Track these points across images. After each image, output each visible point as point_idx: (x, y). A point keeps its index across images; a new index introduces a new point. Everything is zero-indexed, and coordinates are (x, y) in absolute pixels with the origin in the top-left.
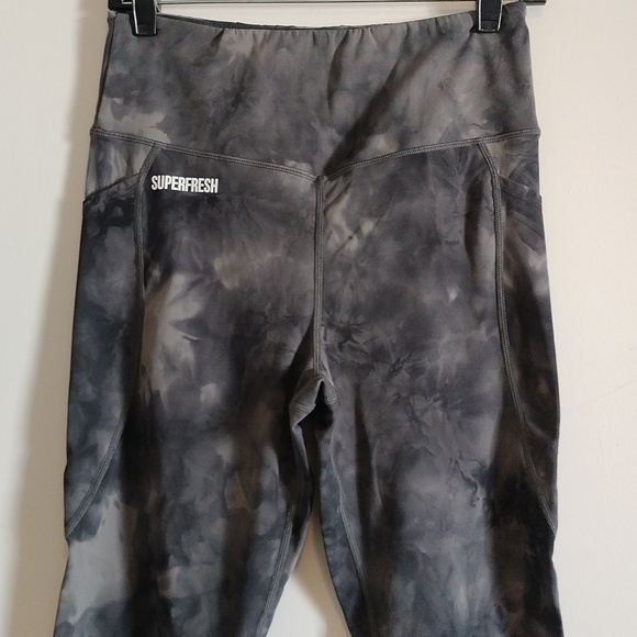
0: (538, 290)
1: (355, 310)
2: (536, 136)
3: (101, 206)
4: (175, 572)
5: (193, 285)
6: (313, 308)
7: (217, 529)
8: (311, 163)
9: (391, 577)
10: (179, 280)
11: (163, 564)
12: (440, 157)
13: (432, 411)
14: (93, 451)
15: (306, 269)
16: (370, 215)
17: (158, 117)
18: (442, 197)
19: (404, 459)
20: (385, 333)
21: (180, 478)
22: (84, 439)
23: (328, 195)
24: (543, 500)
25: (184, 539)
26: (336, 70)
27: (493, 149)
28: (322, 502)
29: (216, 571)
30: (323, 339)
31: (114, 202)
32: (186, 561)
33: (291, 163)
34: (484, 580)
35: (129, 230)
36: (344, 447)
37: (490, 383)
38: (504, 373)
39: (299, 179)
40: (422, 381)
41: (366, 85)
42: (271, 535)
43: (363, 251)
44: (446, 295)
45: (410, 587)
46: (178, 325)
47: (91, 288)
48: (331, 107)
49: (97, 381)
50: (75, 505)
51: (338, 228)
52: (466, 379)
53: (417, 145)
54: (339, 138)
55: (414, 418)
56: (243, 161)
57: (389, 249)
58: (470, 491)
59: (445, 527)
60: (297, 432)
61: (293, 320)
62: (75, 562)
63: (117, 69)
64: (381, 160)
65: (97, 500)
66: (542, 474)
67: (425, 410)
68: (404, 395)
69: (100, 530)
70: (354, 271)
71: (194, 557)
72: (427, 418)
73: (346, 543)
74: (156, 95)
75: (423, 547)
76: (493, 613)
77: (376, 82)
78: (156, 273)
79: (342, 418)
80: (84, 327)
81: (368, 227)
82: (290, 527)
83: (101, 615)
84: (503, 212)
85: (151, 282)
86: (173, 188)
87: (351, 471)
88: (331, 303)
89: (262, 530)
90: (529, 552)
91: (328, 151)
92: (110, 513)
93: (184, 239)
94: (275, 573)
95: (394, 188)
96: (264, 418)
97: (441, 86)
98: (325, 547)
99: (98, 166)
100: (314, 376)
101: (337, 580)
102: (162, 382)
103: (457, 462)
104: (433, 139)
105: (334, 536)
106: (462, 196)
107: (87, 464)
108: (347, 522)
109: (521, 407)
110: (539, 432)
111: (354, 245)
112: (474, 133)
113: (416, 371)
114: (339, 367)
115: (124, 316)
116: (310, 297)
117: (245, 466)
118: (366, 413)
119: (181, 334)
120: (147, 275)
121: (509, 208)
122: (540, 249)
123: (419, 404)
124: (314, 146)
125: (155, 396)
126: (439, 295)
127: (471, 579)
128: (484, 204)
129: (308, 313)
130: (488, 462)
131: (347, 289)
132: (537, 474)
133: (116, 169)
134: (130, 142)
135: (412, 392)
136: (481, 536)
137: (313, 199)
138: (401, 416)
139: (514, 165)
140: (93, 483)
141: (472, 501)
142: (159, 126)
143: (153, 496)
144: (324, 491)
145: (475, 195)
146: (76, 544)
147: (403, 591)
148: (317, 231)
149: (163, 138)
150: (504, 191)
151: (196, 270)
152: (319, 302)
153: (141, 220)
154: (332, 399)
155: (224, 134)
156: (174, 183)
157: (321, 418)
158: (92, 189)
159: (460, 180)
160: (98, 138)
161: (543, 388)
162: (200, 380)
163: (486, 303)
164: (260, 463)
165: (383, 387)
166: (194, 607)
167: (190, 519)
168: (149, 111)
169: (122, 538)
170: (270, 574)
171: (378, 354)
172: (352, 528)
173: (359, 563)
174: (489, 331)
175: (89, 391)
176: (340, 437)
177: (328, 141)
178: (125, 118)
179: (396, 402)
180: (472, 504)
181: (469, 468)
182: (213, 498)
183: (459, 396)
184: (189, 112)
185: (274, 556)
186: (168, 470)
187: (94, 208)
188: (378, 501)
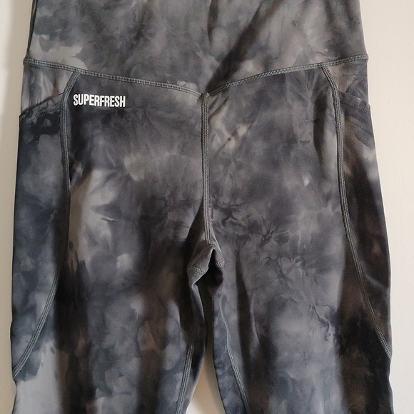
0: (371, 176)
1: (234, 194)
2: (366, 60)
3: (34, 118)
4: (100, 401)
5: (108, 178)
6: (202, 193)
7: (132, 366)
8: (197, 83)
9: (268, 398)
10: (98, 175)
11: (91, 396)
12: (295, 77)
13: (294, 270)
14: (32, 310)
15: (196, 164)
16: (244, 122)
17: (77, 49)
18: (297, 106)
19: (275, 307)
20: (258, 211)
21: (103, 327)
22: (26, 301)
23: (211, 107)
24: (381, 334)
25: (107, 375)
26: (214, 12)
27: (333, 71)
28: (215, 342)
29: (133, 399)
30: (211, 217)
31: (44, 115)
32: (109, 393)
33: (182, 83)
34: (336, 397)
35: (56, 137)
36: (228, 299)
37: (336, 248)
38: (346, 239)
39: (188, 95)
40: (287, 247)
41: (236, 23)
43: (239, 149)
44: (302, 183)
45: (283, 405)
46: (98, 209)
47: (28, 183)
48: (211, 39)
49: (35, 255)
50: (20, 352)
51: (220, 132)
52: (319, 244)
53: (277, 68)
54: (217, 64)
55: (282, 275)
56: (145, 82)
57: (259, 148)
58: (324, 329)
59: (307, 358)
60: (195, 289)
61: (188, 203)
62: (21, 397)
63: (43, 12)
64: (251, 80)
65: (37, 348)
66: (379, 314)
67: (289, 270)
68: (274, 257)
69: (40, 372)
70: (233, 165)
71: (116, 389)
72: (291, 275)
73: (232, 372)
74: (75, 32)
75: (292, 374)
77: (244, 20)
78: (79, 170)
79: (228, 276)
80: (24, 212)
81: (242, 130)
82: (190, 362)
84: (342, 118)
85: (75, 176)
86: (91, 104)
87: (234, 318)
88: (216, 190)
89: (168, 366)
90: (369, 373)
91: (209, 74)
92: (47, 357)
93: (100, 143)
94: (179, 399)
95: (261, 101)
96: (167, 279)
97: (294, 23)
98: (217, 376)
99: (31, 88)
100: (206, 246)
101: (226, 402)
102: (86, 253)
103: (314, 308)
104: (289, 63)
105: (223, 368)
106: (311, 107)
107: (28, 320)
108: (232, 357)
109: (360, 264)
110: (375, 283)
111: (232, 145)
112: (319, 59)
113: (282, 240)
114: (224, 238)
115: (54, 204)
116: (200, 185)
117: (154, 317)
118: (246, 274)
119: (100, 216)
120: (72, 171)
121: (347, 115)
122: (371, 145)
123: (285, 264)
124: (198, 69)
125: (81, 265)
126: (297, 181)
127: (326, 396)
128: (328, 111)
129: (199, 197)
130: (336, 306)
131: (228, 178)
132: (374, 314)
133: (45, 90)
134: (55, 69)
135: (280, 255)
136: (333, 363)
137: (199, 110)
138: (272, 274)
139: (349, 83)
140: (34, 334)
141: (326, 337)
142: (78, 56)
143: (81, 343)
144: (217, 334)
145: (321, 106)
146: (22, 383)
147: (278, 408)
148: (203, 136)
149: (81, 66)
150: (342, 102)
151: (110, 166)
152: (207, 190)
153: (66, 129)
154: (221, 263)
155: (129, 61)
156: (91, 100)
157: (213, 277)
158: (26, 106)
159: (309, 95)
160: (30, 66)
161: (376, 249)
162: (117, 252)
163: (331, 187)
164: (165, 314)
165: (257, 253)
167: (111, 360)
168: (70, 45)
169: (56, 376)
170: (176, 399)
171: (253, 227)
172: (236, 361)
173: (242, 387)
174: (334, 208)
175: (28, 263)
177: (209, 66)
178: (51, 51)
179: (268, 263)
180: (326, 339)
181: (323, 312)
182: (129, 342)
183: (314, 258)
184: (101, 43)
185: (178, 386)
186: (93, 322)
187: (29, 120)
188: (255, 340)
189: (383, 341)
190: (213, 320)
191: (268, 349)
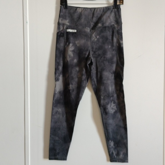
0: (122, 46)
1: (96, 49)
2: (122, 24)
3: (59, 34)
4: (71, 86)
5: (73, 45)
6: (90, 48)
7: (76, 80)
8: (90, 28)
9: (101, 86)
10: (71, 45)
11: (69, 85)
12: (108, 27)
13: (107, 63)
14: (58, 69)
15: (89, 43)
16: (98, 35)
17: (68, 21)
18: (108, 32)
19: (103, 70)
20: (100, 52)
21: (71, 72)
22: (57, 67)
23: (92, 32)
25: (72, 81)
26: (93, 14)
27: (116, 26)
29: (76, 85)
30: (91, 53)
31: (61, 33)
33: (87, 28)
34: (114, 87)
35: (63, 37)
37: (115, 59)
38: (117, 58)
39: (88, 30)
40: (105, 59)
41: (97, 16)
42: (84, 80)
43: (97, 40)
44: (109, 47)
45: (103, 87)
46: (71, 51)
47: (58, 46)
48: (93, 19)
49: (59, 59)
50: (56, 76)
51: (94, 37)
52: (112, 59)
53: (105, 25)
54: (94, 24)
55: (104, 64)
56: (80, 27)
57: (101, 40)
58: (112, 74)
59: (108, 79)
60: (88, 66)
61: (87, 50)
62: (56, 84)
63: (62, 14)
64: (100, 27)
65: (59, 76)
69: (60, 80)
70: (96, 43)
71: (73, 84)
73: (94, 82)
74: (67, 18)
75: (105, 82)
76: (115, 91)
77: (99, 16)
78: (68, 44)
79: (94, 64)
80: (57, 51)
81: (98, 37)
82: (87, 79)
83: (60, 92)
84: (117, 35)
85: (67, 45)
87: (95, 72)
88: (93, 48)
89: (83, 79)
90: (120, 83)
91: (92, 26)
92: (61, 78)
93: (71, 39)
94: (85, 85)
95: (102, 31)
96: (83, 64)
97: (108, 16)
98: (92, 82)
99: (59, 28)
100: (90, 58)
101: (93, 87)
102: (69, 59)
103: (110, 70)
104: (107, 24)
106: (111, 33)
107: (58, 71)
108: (94, 78)
109: (119, 62)
110: (121, 66)
111: (96, 40)
112: (113, 23)
113: (104, 58)
114: (94, 57)
115: (63, 50)
116: (90, 47)
117: (80, 71)
118: (98, 64)
119: (71, 52)
120: (66, 44)
122: (122, 40)
123: (105, 62)
124: (90, 25)
125: (68, 61)
126: (108, 47)
127: (112, 86)
128: (114, 34)
129: (89, 49)
130: (114, 70)
131: (95, 46)
132: (121, 72)
133: (61, 28)
134: (63, 25)
136: (113, 81)
137: (90, 33)
138: (102, 64)
139: (119, 28)
140: (59, 73)
142: (68, 22)
143: (67, 75)
144: (92, 74)
145: (113, 32)
146: (57, 82)
147: (102, 88)
148: (91, 37)
149: (68, 24)
150: (117, 32)
151: (73, 43)
152: (91, 47)
153: (65, 36)
154: (93, 61)
155: (77, 23)
156: (70, 31)
157: (91, 64)
158: (58, 31)
159: (111, 30)
160: (59, 24)
161: (122, 60)
162: (74, 59)
163: (114, 48)
164: (83, 70)
165: (100, 60)
166: (73, 90)
167: (73, 78)
168: (66, 20)
169: (62, 82)
171: (99, 55)
172: (95, 80)
173: (96, 84)
174: (115, 52)
175: (58, 61)
176: (94, 67)
177: (92, 24)
178: (63, 21)
179: (102, 62)
180: (112, 76)
181: (112, 71)
182: (76, 75)
183: (111, 61)
184: (72, 20)
185: (85, 83)
186: (69, 71)
187: (58, 34)
188: (99, 76)
189: (122, 76)
190: (91, 71)
191: (101, 77)
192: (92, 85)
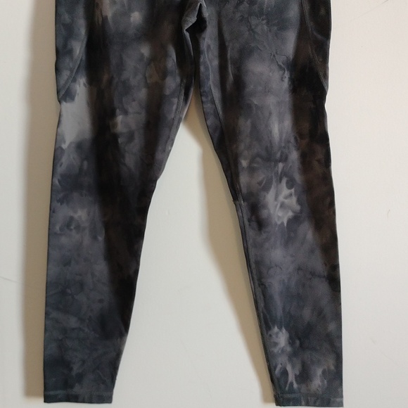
4: (120, 118)
7: (142, 94)
9: (238, 119)
11: (113, 114)
13: (261, 26)
14: (70, 52)
19: (246, 52)
21: (121, 66)
22: (65, 45)
24: (321, 74)
25: (124, 100)
28: (201, 75)
29: (142, 117)
32: (126, 113)
34: (288, 123)
36: (212, 48)
37: (293, 12)
38: (301, 5)
40: (256, 8)
42: (173, 95)
45: (249, 122)
49: (71, 12)
50: (62, 82)
52: (280, 8)
55: (251, 30)
58: (281, 72)
59: (267, 91)
60: (187, 35)
62: (64, 113)
65: (74, 80)
66: (321, 60)
67: (257, 25)
68: (246, 16)
69: (76, 98)
71: (130, 110)
72: (258, 30)
73: (213, 102)
75: (255, 101)
76: (292, 140)
83: (79, 146)
87: (216, 63)
89: (167, 92)
90: (312, 106)
92: (81, 88)
94: (175, 117)
96: (167, 29)
98: (202, 102)
101: (209, 122)
102: (108, 11)
103: (274, 56)
105: (207, 97)
107: (67, 60)
109: (310, 24)
110: (319, 37)
113: (252, 2)
117: (157, 58)
118: (225, 28)
123: (254, 21)
125: (105, 19)
127: (281, 121)
130: (291, 57)
132: (318, 60)
135: (250, 14)
136: (287, 98)
138: (244, 28)
140: (71, 71)
141: (282, 78)
143: (106, 77)
144: (202, 69)
146: (64, 104)
147: (245, 125)
154: (206, 14)
161: (323, 12)
162: (130, 10)
164: (166, 55)
165: (234, 13)
166: (131, 137)
167: (127, 89)
169: (88, 104)
170: (173, 116)
172: (217, 94)
173: (221, 113)
175: (66, 18)
176: (210, 42)
179: (241, 20)
180: (282, 79)
181: (281, 60)
182: (140, 77)
183: (277, 19)
185: (175, 107)
186: (114, 61)
188: (231, 78)
189: (322, 78)
190: (199, 57)
191: (239, 84)
192: (205, 116)
